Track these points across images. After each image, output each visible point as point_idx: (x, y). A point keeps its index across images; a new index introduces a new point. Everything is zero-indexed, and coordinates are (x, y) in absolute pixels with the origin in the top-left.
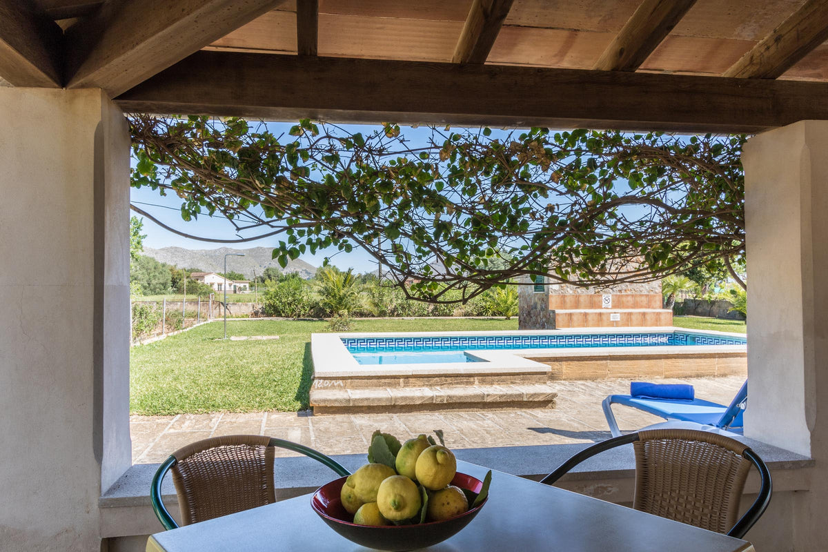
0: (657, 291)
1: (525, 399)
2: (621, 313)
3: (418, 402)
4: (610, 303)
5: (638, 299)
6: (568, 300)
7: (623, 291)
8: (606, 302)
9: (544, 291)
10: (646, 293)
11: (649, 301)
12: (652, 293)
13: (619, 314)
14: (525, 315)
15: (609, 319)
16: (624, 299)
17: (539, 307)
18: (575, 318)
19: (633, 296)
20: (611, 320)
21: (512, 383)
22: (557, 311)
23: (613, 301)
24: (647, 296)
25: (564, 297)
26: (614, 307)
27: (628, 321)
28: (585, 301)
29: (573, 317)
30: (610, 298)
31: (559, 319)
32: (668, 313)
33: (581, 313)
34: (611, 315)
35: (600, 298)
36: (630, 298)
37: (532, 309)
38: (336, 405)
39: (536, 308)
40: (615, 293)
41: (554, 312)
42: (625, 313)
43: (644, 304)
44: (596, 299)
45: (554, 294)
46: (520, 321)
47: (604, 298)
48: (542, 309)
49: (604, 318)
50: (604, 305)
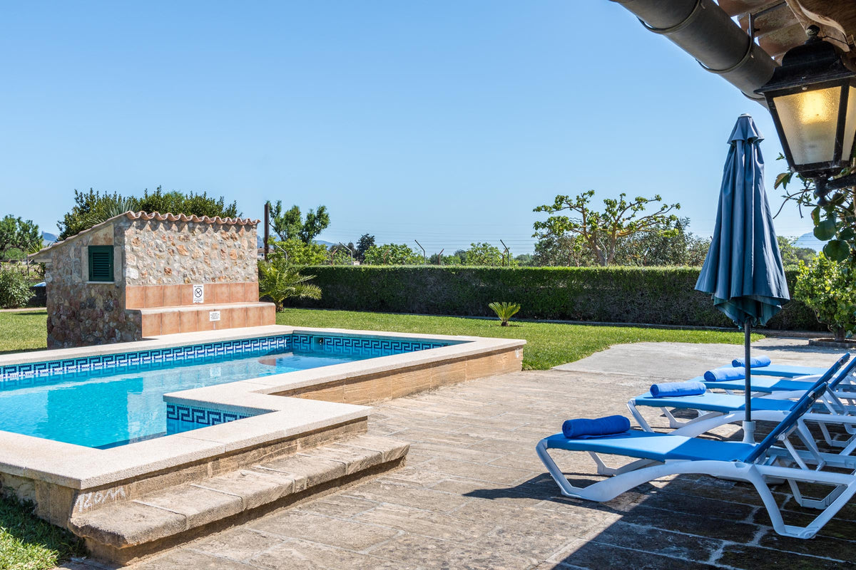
0: (253, 278)
1: (384, 461)
2: (222, 311)
3: (275, 498)
4: (202, 296)
5: (234, 289)
6: (150, 293)
7: (216, 279)
8: (198, 295)
9: (113, 280)
10: (242, 281)
11: (245, 293)
12: (248, 281)
13: (219, 312)
14: (64, 317)
15: (207, 319)
16: (218, 290)
17: (100, 304)
18: (166, 320)
19: (227, 285)
20: (211, 320)
21: (336, 439)
22: (144, 311)
23: (206, 294)
24: (243, 285)
25: (145, 289)
26: (207, 301)
27: (229, 321)
28: (172, 295)
29: (164, 319)
30: (202, 289)
31: (146, 324)
32: (272, 307)
33: (174, 313)
34: (211, 313)
35: (191, 289)
36: (224, 289)
37: (84, 308)
38: (165, 535)
39: (92, 306)
40: (208, 283)
41: (137, 313)
42: (226, 310)
43: (240, 295)
44: (185, 291)
45: (132, 285)
46: (50, 328)
47: (195, 289)
48: (107, 308)
49: (202, 317)
50: (195, 299)
